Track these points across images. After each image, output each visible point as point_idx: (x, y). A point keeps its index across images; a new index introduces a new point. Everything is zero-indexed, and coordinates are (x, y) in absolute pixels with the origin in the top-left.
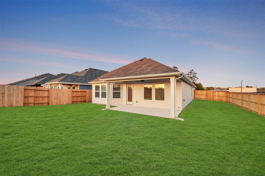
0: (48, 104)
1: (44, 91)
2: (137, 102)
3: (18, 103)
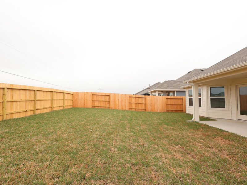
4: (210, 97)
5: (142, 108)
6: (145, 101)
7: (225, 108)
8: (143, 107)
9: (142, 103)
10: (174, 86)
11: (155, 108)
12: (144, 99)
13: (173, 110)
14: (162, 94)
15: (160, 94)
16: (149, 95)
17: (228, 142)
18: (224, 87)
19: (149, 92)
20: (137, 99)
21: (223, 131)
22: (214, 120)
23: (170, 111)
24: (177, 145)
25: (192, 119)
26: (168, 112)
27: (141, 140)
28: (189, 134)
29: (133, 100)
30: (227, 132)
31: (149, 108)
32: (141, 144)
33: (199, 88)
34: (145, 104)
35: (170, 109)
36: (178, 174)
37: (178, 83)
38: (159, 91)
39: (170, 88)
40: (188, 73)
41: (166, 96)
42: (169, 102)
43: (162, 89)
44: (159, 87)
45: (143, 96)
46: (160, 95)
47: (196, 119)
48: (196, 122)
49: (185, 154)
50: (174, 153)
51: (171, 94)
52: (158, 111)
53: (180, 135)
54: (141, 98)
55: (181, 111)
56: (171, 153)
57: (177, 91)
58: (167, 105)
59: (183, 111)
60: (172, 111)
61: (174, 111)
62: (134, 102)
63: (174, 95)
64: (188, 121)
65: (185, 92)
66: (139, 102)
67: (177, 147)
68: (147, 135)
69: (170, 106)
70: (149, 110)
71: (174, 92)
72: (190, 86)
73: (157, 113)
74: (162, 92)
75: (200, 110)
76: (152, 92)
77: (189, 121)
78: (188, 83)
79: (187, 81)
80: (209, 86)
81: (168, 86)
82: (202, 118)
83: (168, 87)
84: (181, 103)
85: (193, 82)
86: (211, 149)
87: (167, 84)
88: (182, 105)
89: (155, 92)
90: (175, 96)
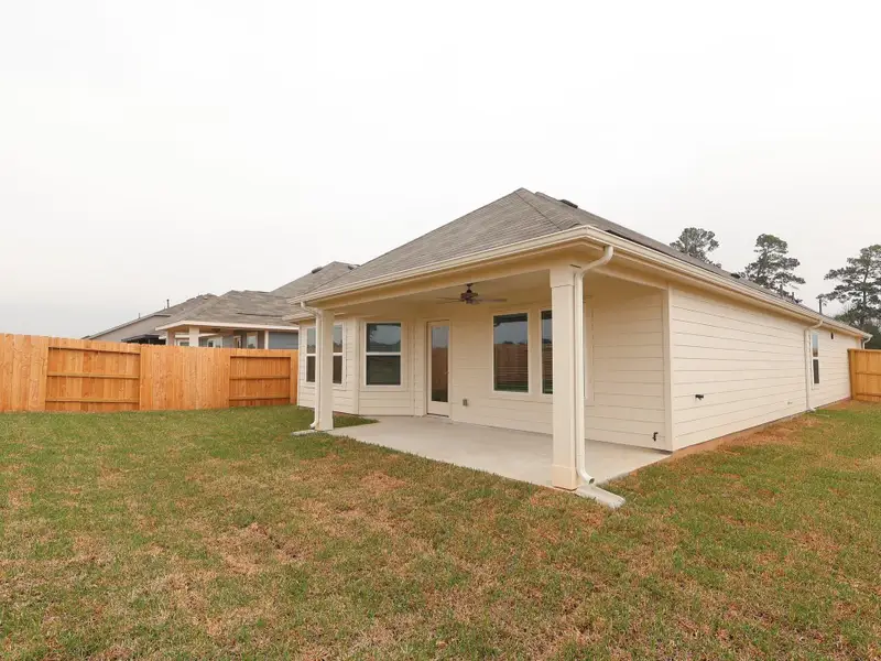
0: (136, 404)
1: (121, 356)
2: (465, 403)
3: (26, 399)
4: (365, 354)
5: (121, 398)
6: (138, 368)
7: (399, 383)
8: (126, 394)
9: (121, 374)
10: (260, 313)
11: (181, 396)
12: (133, 357)
13: (253, 397)
14: (218, 341)
15: (210, 340)
16: (163, 342)
17: (394, 482)
18: (399, 325)
19: (159, 328)
20: (95, 359)
21: (387, 451)
22: (372, 422)
23: (244, 403)
24: (246, 526)
25: (312, 425)
26: (237, 408)
27: (81, 540)
28: (292, 478)
29: (75, 365)
30: (397, 452)
31: (154, 397)
32: (82, 557)
33: (336, 324)
34: (138, 379)
35: (244, 396)
36: (226, 633)
37: (277, 303)
38: (203, 329)
39: (250, 317)
40: (314, 272)
41: (231, 346)
42: (242, 370)
43: (214, 319)
44: (202, 312)
45: (131, 348)
46: (211, 345)
47: (323, 423)
48: (323, 434)
49: (269, 551)
50: (230, 559)
51: (252, 339)
52: (194, 404)
53: (263, 486)
54: (115, 357)
55: (281, 399)
56: (217, 559)
57: (272, 332)
58: (232, 380)
59: (287, 400)
60: (251, 403)
61: (258, 403)
62: (79, 372)
63: (261, 345)
64: (298, 433)
65: (295, 333)
66: (108, 374)
67: (245, 533)
68: (123, 510)
69: (244, 383)
70: (156, 405)
71: (261, 333)
72: (308, 315)
73: (189, 415)
74: (216, 330)
75: (336, 393)
76: (172, 331)
77: (302, 432)
78: (302, 305)
79: (301, 299)
80: (366, 319)
81: (239, 311)
82: (341, 420)
83: (241, 315)
84: (284, 374)
85: (320, 303)
86: (350, 512)
87: (235, 305)
88: (288, 380)
89: (185, 329)
90: (263, 347)
